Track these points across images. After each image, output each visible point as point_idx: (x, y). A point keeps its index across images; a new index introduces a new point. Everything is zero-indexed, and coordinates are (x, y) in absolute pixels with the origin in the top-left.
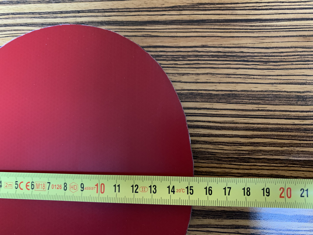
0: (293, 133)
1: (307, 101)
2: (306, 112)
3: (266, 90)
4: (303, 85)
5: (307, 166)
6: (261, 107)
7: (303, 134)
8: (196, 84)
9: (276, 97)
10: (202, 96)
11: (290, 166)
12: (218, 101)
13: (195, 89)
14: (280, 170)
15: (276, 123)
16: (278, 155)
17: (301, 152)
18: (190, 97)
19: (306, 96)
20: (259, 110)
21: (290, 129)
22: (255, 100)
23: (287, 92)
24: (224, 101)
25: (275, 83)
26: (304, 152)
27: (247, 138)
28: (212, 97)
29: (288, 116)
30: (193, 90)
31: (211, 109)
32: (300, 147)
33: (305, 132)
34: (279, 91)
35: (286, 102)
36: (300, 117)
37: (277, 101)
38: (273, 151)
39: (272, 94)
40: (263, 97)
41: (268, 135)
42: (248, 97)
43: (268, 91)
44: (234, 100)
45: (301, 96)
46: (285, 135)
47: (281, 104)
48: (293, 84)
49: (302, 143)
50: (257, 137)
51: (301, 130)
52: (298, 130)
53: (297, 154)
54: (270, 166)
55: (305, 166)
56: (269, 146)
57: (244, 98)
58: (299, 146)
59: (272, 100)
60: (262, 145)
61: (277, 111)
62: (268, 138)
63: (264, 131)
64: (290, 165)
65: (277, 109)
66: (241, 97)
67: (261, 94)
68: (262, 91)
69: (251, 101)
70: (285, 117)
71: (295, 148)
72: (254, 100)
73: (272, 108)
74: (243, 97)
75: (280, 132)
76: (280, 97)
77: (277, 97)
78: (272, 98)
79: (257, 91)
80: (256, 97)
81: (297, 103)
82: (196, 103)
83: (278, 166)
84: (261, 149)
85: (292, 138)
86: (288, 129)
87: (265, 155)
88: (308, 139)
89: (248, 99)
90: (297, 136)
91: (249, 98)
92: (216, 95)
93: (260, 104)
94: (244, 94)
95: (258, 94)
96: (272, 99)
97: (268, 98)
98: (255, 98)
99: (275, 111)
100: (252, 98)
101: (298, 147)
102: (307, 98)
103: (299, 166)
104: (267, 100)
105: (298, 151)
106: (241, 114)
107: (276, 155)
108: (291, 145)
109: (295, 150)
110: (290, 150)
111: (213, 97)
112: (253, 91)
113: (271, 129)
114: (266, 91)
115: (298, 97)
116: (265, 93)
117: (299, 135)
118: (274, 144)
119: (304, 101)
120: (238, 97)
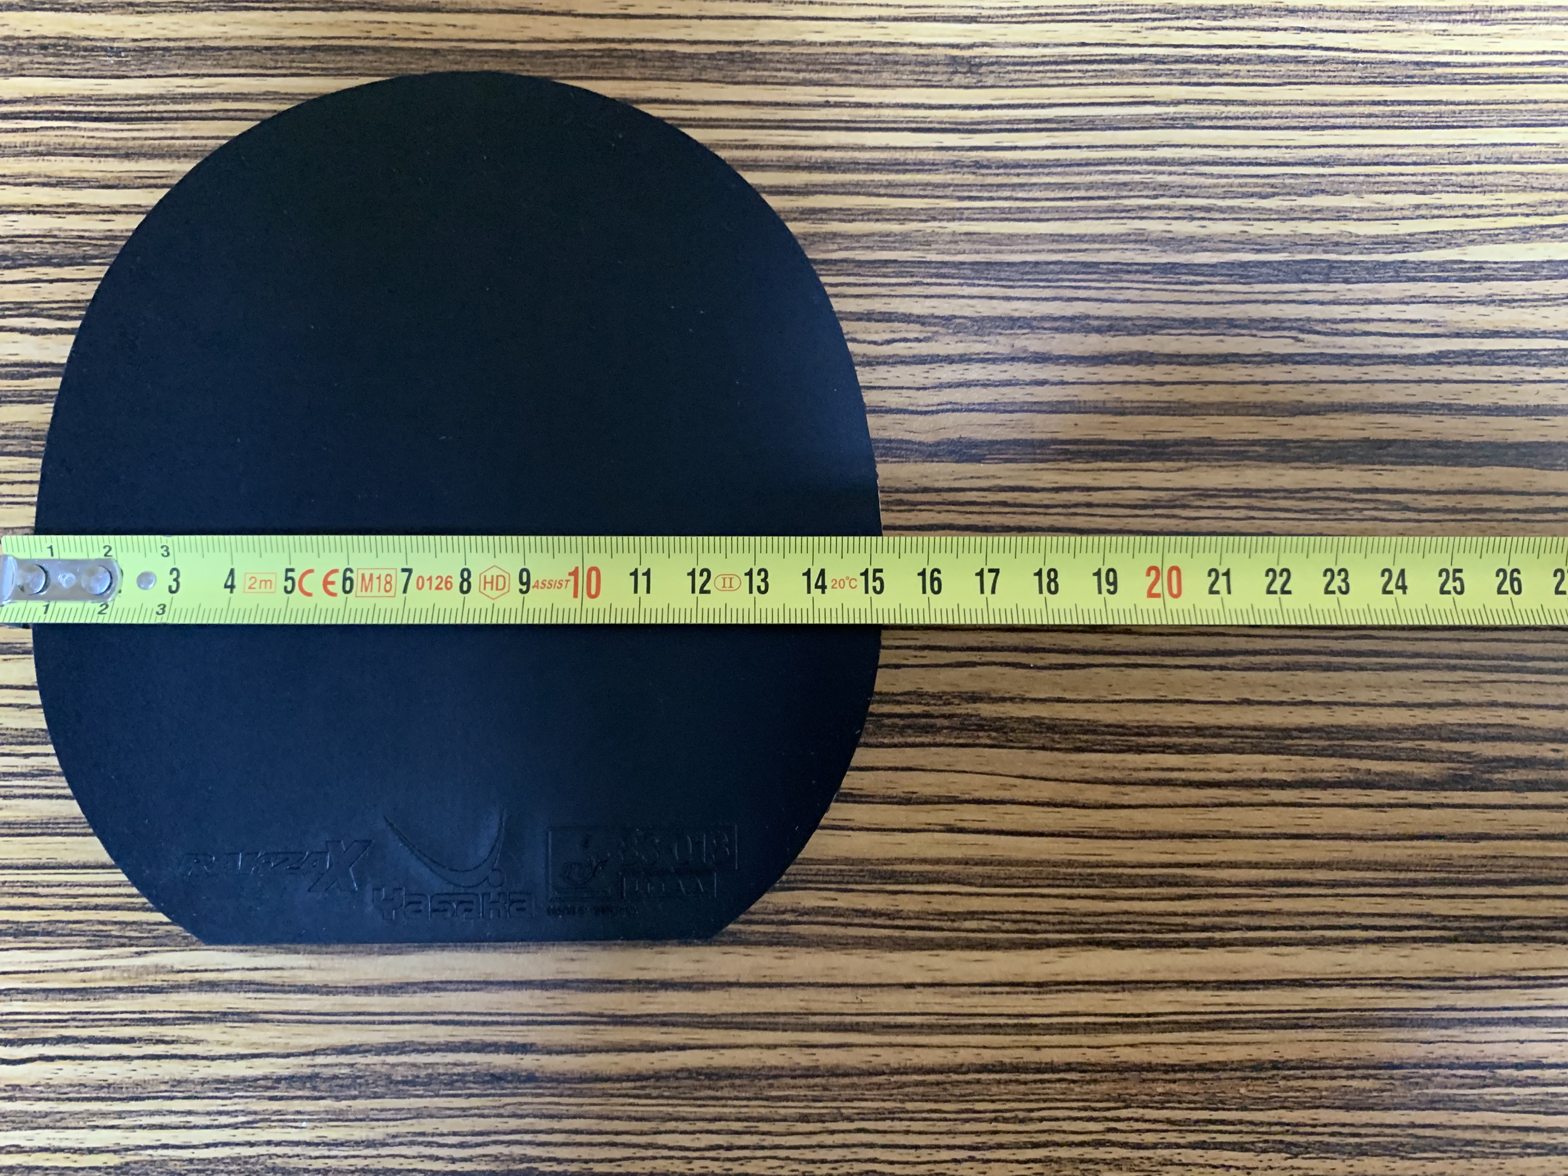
0: (938, 177)
1: (981, 74)
2: (981, 107)
3: (852, 39)
4: (970, 22)
5: (981, 282)
6: (834, 93)
7: (970, 179)
8: (623, 22)
9: (884, 61)
10: (643, 59)
11: (927, 284)
12: (696, 76)
13: (620, 36)
14: (897, 296)
15: (883, 143)
16: (890, 249)
17: (963, 237)
18: (603, 63)
19: (980, 57)
20: (827, 105)
21: (929, 164)
22: (817, 71)
23: (920, 46)
24: (716, 75)
25: (881, 19)
26: (975, 237)
27: (791, 193)
28: (676, 65)
29: (922, 122)
30: (613, 41)
31: (674, 102)
32: (961, 219)
33: (974, 173)
34: (892, 44)
35: (916, 77)
36: (961, 123)
37: (885, 75)
38: (873, 234)
39: (872, 53)
40: (841, 64)
41: (857, 184)
42: (794, 62)
43: (857, 42)
44: (748, 72)
45: (963, 58)
46: (911, 182)
47: (898, 83)
48: (938, 21)
49: (967, 209)
50: (821, 193)
51: (962, 167)
52: (955, 165)
53: (951, 242)
54: (865, 285)
55: (976, 282)
56: (862, 220)
57: (779, 66)
58: (958, 216)
59: (871, 72)
60: (838, 217)
61: (888, 106)
62: (858, 194)
63: (844, 172)
64: (929, 280)
65: (887, 100)
66: (771, 61)
67: (834, 54)
68: (838, 44)
69: (801, 76)
70: (914, 125)
71: (944, 224)
72: (812, 71)
73: (872, 96)
74: (778, 62)
75: (897, 172)
76: (896, 63)
77: (886, 62)
78: (870, 64)
79: (822, 44)
80: (821, 63)
81: (949, 80)
82: (625, 84)
83: (890, 285)
84: (834, 230)
85: (937, 194)
86: (922, 163)
87: (847, 249)
88: (986, 194)
89: (792, 70)
90: (950, 185)
91: (795, 67)
92: (691, 56)
93: (832, 85)
94: (778, 53)
95: (827, 53)
96: (872, 68)
97: (857, 64)
98: (814, 64)
99: (881, 105)
100: (808, 64)
101: (954, 220)
102: (981, 65)
103: (956, 281)
104: (856, 72)
105: (954, 234)
106: (769, 117)
107: (882, 249)
108: (932, 216)
109: (947, 230)
110: (929, 230)
111: (680, 65)
112: (811, 44)
113: (869, 164)
114: (850, 44)
115: (954, 61)
116: (849, 50)
117: (956, 182)
118: (879, 212)
119: (972, 73)
120: (759, 61)
